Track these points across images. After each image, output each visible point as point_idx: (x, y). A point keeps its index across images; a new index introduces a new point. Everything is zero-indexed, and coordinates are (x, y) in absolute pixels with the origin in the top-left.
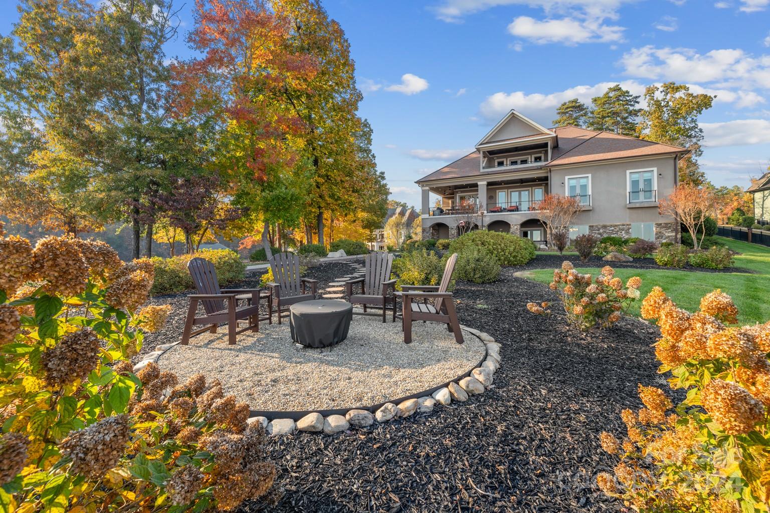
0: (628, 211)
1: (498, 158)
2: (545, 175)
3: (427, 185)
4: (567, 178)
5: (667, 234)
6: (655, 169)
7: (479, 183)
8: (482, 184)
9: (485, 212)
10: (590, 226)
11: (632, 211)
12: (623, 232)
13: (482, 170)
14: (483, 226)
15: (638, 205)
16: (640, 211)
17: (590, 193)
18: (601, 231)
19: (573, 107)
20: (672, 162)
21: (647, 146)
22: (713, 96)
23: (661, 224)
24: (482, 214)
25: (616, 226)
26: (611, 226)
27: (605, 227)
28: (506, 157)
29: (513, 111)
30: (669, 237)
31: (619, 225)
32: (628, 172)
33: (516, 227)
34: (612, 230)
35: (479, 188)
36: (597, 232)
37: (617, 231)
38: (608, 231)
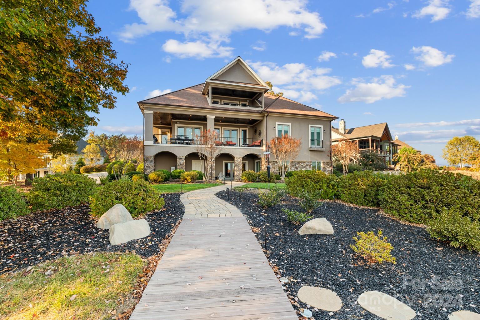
0: (310, 152)
3: (151, 109)
4: (277, 123)
6: (322, 126)
7: (208, 116)
8: (211, 117)
11: (312, 152)
12: (308, 167)
13: (209, 104)
15: (316, 149)
16: (315, 153)
18: (297, 165)
20: (329, 123)
23: (325, 162)
24: (211, 146)
26: (302, 162)
27: (299, 163)
28: (221, 99)
29: (239, 58)
30: (328, 170)
31: (306, 162)
32: (310, 126)
33: (239, 160)
34: (303, 165)
35: (208, 120)
36: (295, 166)
37: (305, 166)
38: (300, 166)
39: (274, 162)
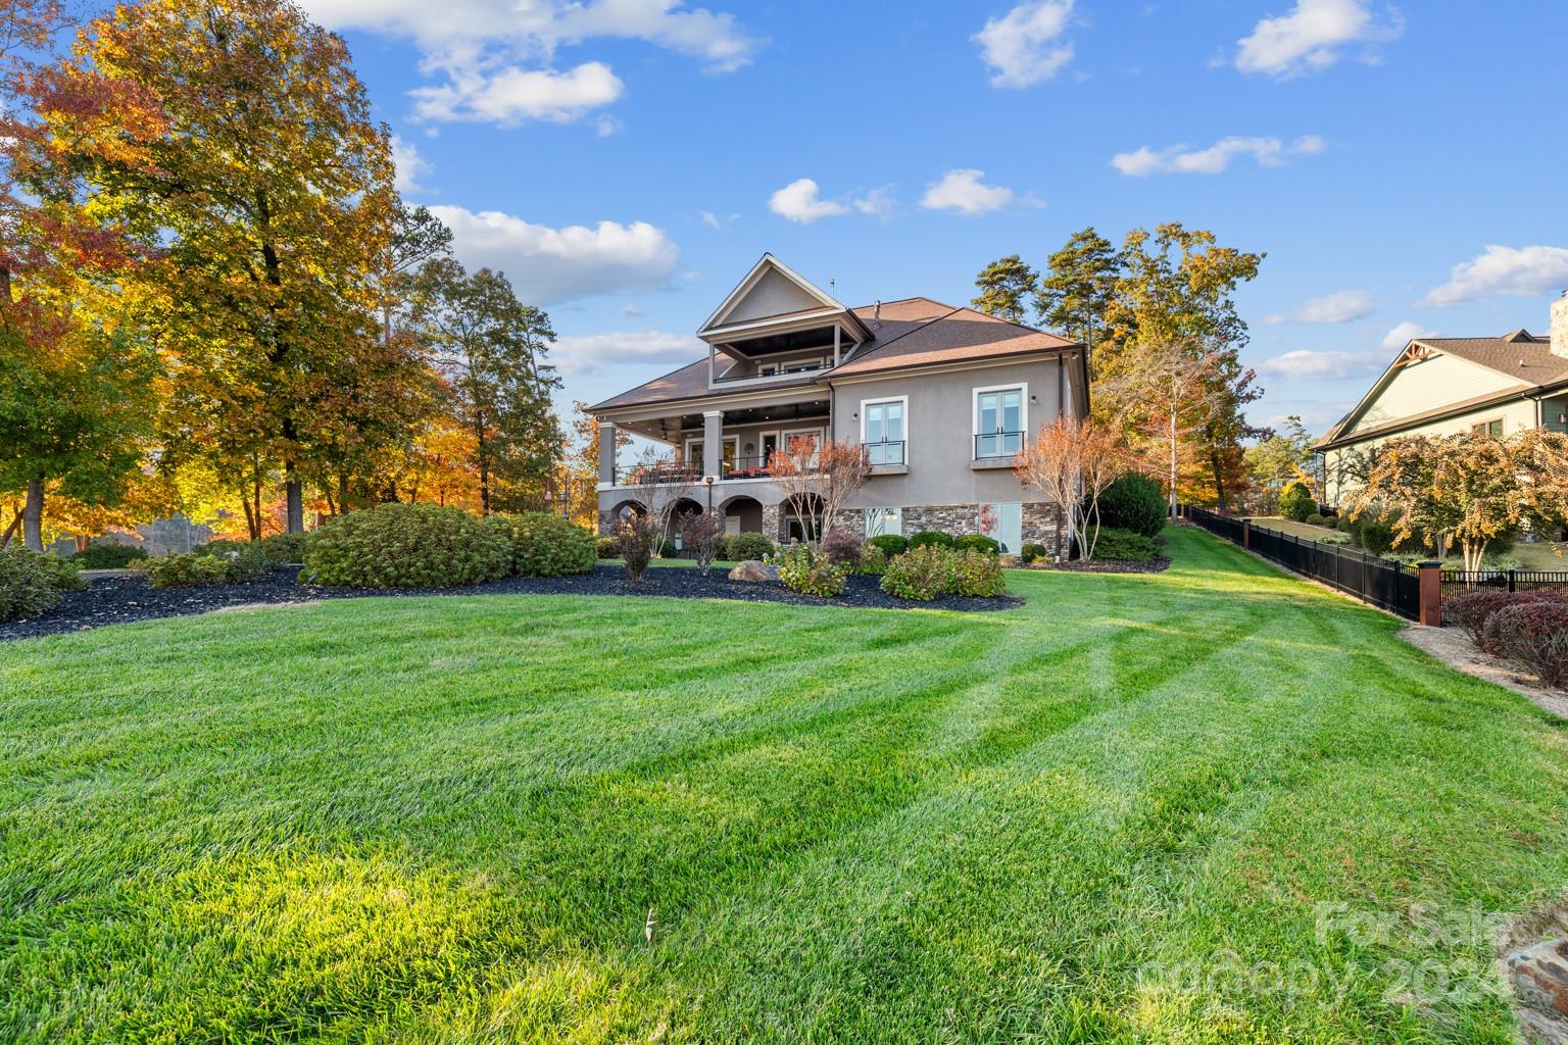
0: (974, 476)
1: (764, 361)
2: (823, 398)
3: (609, 419)
4: (863, 403)
5: (1043, 528)
6: (1024, 386)
7: (706, 414)
8: (712, 415)
9: (716, 478)
10: (903, 510)
11: (980, 477)
12: (964, 522)
13: (712, 386)
14: (711, 508)
15: (989, 465)
16: (996, 477)
17: (906, 438)
18: (924, 519)
19: (1007, 271)
20: (1055, 370)
21: (1017, 336)
22: (1259, 255)
23: (1032, 505)
24: (710, 481)
25: (951, 508)
26: (942, 509)
27: (930, 511)
28: (779, 360)
29: (768, 257)
30: (1046, 533)
31: (956, 507)
32: (976, 391)
33: (772, 511)
34: (943, 518)
35: (706, 424)
36: (916, 522)
37: (953, 521)
38: (935, 520)
39: (851, 511)
